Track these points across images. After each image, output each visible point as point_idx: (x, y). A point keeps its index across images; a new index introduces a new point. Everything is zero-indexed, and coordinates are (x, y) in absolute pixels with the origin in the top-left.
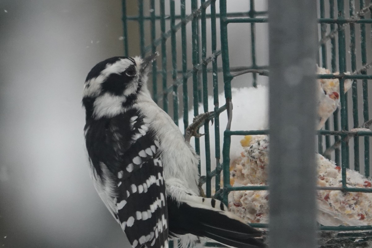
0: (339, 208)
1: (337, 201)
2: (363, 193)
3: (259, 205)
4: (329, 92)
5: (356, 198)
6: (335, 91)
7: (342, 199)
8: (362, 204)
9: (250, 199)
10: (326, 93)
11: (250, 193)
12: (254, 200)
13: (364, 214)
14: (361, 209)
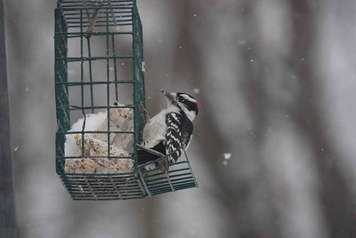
0: (108, 165)
1: (107, 162)
2: (118, 159)
3: (73, 165)
4: (122, 115)
5: (115, 161)
6: (126, 115)
7: (109, 162)
8: (118, 163)
9: (69, 162)
10: (120, 115)
11: (70, 160)
12: (71, 163)
13: (119, 168)
14: (117, 166)
